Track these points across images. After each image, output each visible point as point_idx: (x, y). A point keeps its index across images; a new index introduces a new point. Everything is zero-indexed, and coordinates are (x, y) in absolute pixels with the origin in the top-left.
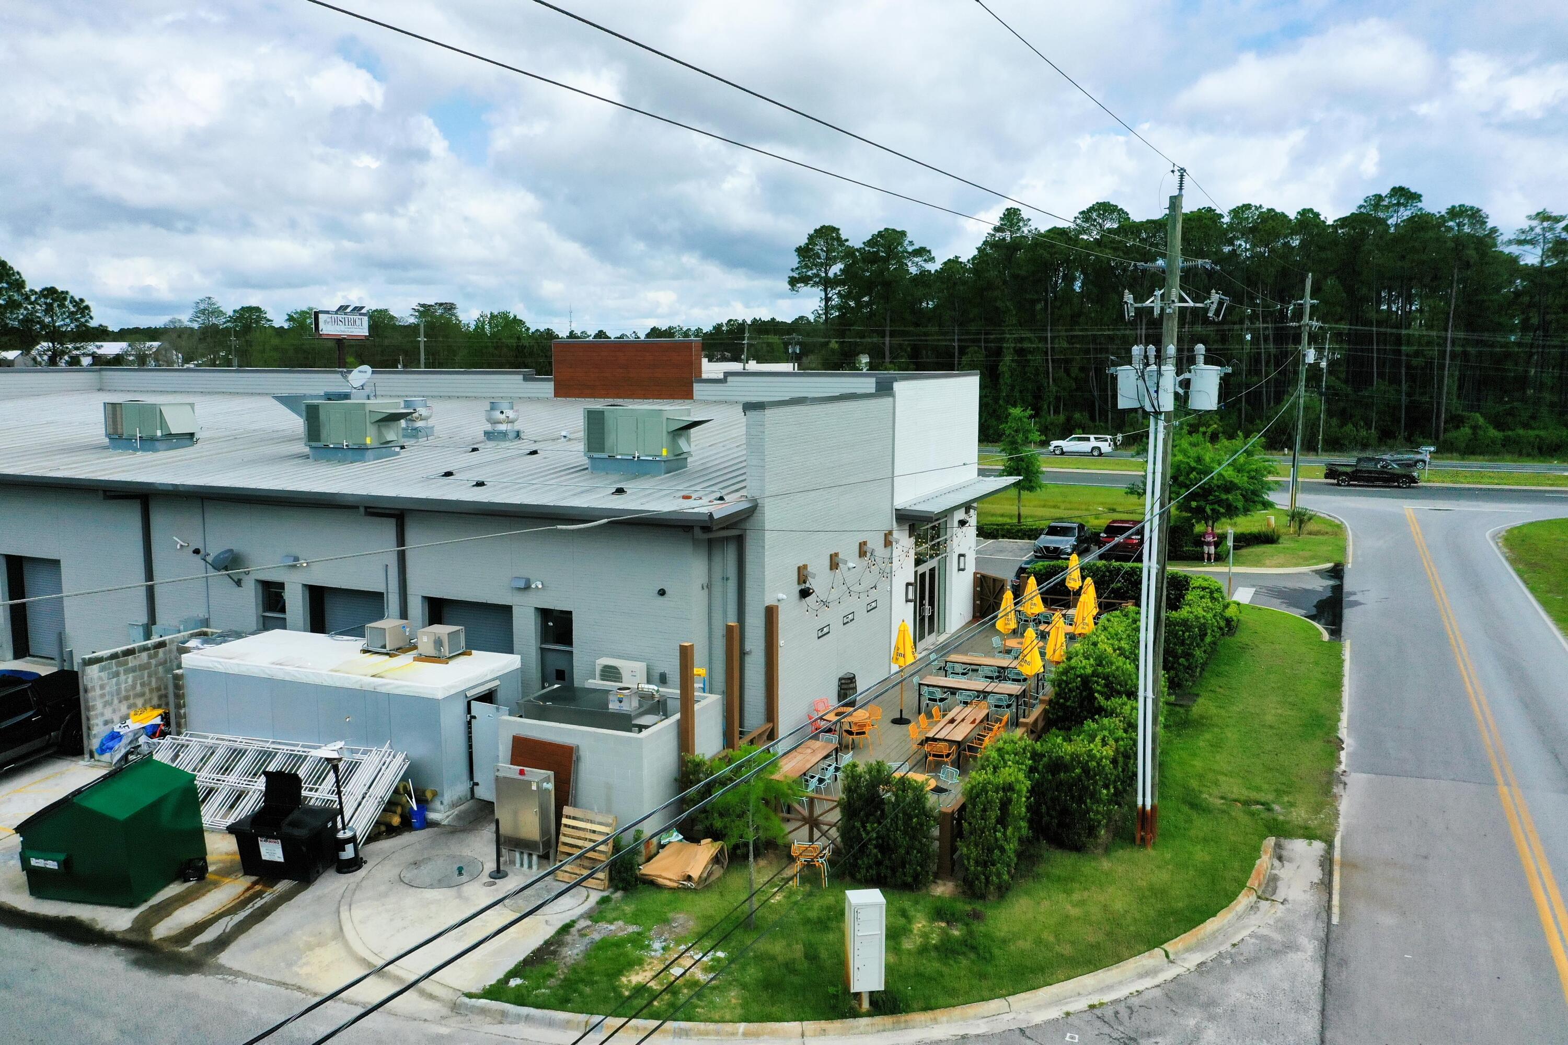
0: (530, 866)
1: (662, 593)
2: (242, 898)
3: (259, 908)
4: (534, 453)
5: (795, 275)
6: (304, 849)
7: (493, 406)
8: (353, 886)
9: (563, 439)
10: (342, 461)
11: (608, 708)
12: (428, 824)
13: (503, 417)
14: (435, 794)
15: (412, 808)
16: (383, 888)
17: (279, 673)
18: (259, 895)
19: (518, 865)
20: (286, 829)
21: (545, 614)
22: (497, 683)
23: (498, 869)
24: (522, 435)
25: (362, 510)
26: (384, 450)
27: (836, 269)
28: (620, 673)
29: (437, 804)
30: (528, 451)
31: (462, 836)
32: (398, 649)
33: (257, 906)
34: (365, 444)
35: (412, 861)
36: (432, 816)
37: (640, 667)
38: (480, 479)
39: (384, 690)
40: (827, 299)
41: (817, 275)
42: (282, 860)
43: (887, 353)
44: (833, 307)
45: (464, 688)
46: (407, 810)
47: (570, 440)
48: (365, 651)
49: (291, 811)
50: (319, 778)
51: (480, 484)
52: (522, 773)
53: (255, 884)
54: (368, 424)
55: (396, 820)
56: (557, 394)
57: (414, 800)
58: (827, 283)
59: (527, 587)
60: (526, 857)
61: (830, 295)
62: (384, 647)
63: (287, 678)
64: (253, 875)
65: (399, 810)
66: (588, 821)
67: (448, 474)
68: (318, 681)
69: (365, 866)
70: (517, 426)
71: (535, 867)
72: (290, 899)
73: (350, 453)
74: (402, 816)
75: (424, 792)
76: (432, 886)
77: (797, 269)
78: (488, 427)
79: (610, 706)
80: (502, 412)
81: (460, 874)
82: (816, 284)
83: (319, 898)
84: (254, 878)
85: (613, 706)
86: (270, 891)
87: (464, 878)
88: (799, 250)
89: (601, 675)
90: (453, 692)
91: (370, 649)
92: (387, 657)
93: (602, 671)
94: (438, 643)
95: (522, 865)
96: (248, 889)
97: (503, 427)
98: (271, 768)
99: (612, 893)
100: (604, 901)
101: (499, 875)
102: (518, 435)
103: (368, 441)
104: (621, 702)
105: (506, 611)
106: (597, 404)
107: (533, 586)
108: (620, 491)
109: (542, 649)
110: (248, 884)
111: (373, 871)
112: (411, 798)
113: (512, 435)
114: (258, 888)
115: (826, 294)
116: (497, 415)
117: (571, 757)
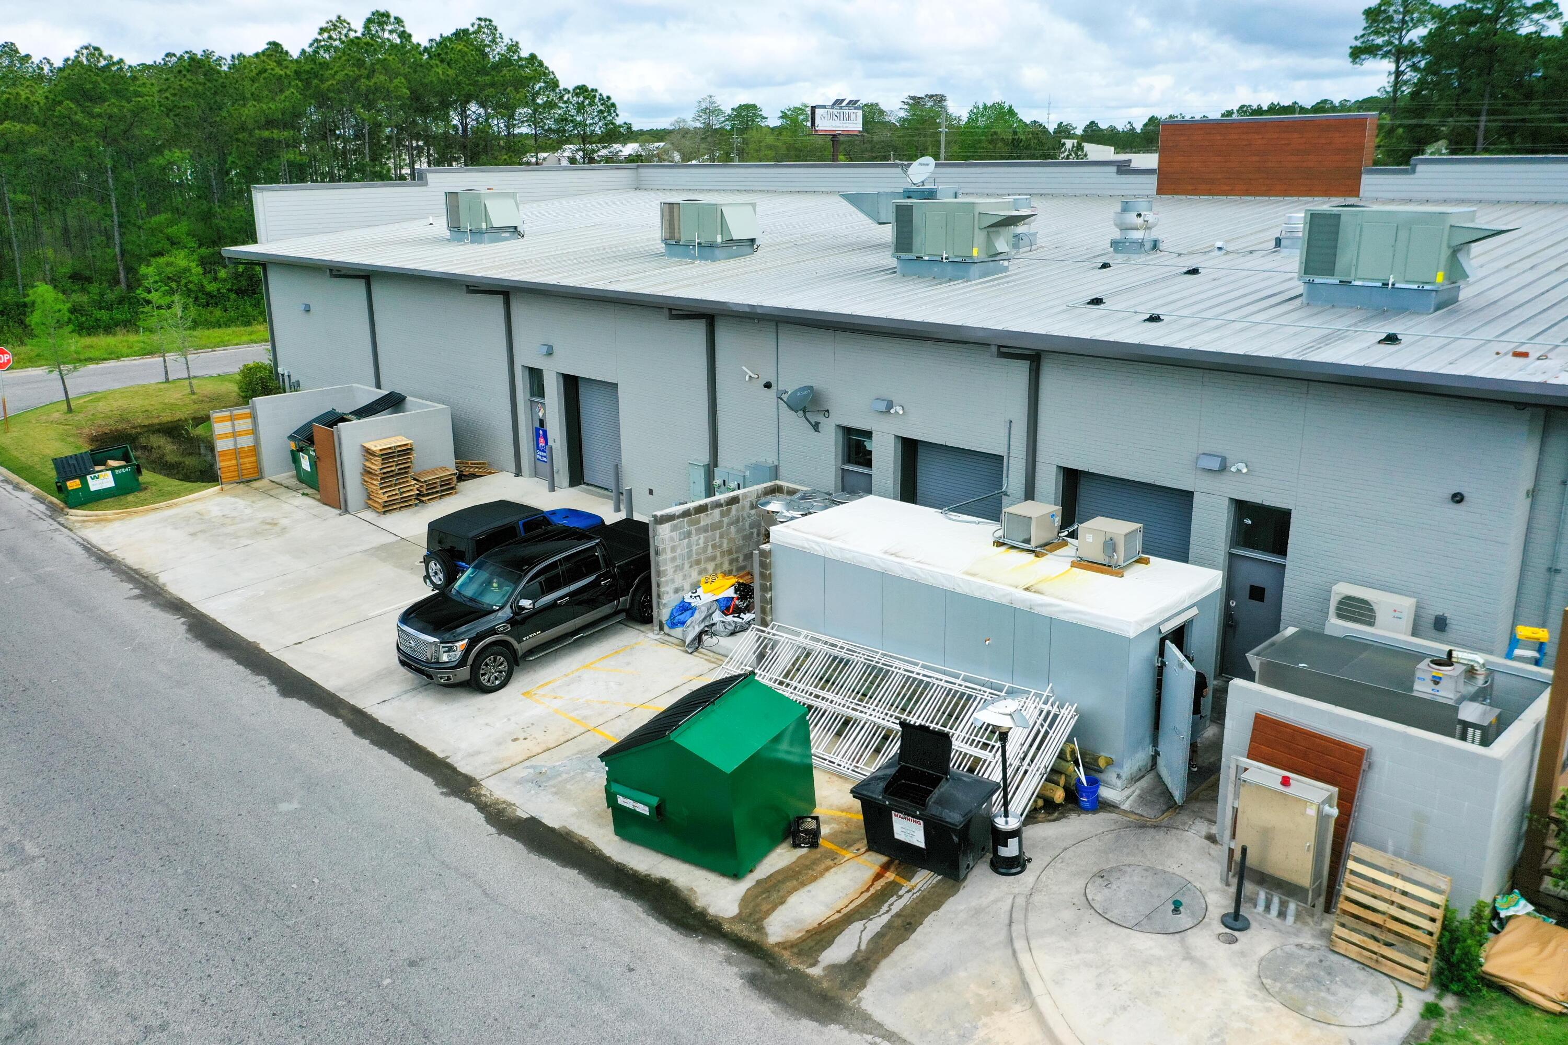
0: (1282, 914)
1: (1458, 498)
2: (872, 891)
3: (898, 915)
4: (1195, 271)
5: (1358, 43)
6: (956, 839)
7: (1126, 208)
8: (1021, 901)
9: (1217, 253)
10: (939, 279)
11: (1411, 689)
12: (1101, 806)
13: (1140, 221)
14: (1110, 763)
15: (1079, 780)
16: (1068, 915)
17: (894, 565)
18: (891, 890)
19: (1261, 908)
20: (933, 809)
21: (1241, 507)
22: (1194, 611)
23: (1236, 915)
24: (1162, 246)
25: (994, 349)
26: (992, 264)
27: (1416, 34)
28: (1372, 610)
29: (1110, 776)
30: (1186, 269)
31: (1160, 835)
32: (1046, 545)
33: (895, 909)
34: (971, 257)
35: (1095, 870)
36: (1105, 793)
37: (1407, 604)
38: (1156, 312)
39: (1045, 612)
40: (1398, 73)
41: (1389, 43)
42: (922, 845)
43: (1481, 139)
44: (1406, 83)
45: (1158, 621)
46: (1073, 782)
47: (1228, 253)
48: (999, 544)
49: (935, 782)
50: (950, 715)
51: (1154, 319)
52: (1286, 782)
53: (885, 867)
54: (976, 230)
55: (1059, 795)
56: (1160, 191)
57: (1081, 768)
58: (1401, 53)
59: (1223, 468)
60: (1276, 901)
61: (1402, 68)
62: (1028, 541)
63: (906, 576)
64: (883, 854)
65: (1062, 781)
66: (1397, 875)
67: (1097, 301)
68: (949, 586)
69: (1029, 866)
70: (1154, 234)
71: (1290, 919)
72: (937, 907)
73: (949, 268)
74: (1066, 789)
75: (1096, 759)
76: (1136, 926)
77: (1362, 36)
78: (1117, 235)
79: (1417, 686)
80: (1139, 215)
81: (1176, 910)
82: (1384, 56)
83: (978, 911)
84: (883, 859)
85: (1422, 688)
86: (907, 885)
87: (1184, 919)
88: (1369, 13)
89: (1338, 609)
90: (1145, 628)
91: (1007, 541)
92: (1032, 556)
93: (1340, 603)
94: (1110, 545)
95: (1268, 908)
96: (878, 876)
97: (1137, 235)
98: (914, 720)
99: (1439, 997)
100: (1431, 1011)
101: (1239, 924)
102: (1155, 246)
103: (975, 252)
104: (1436, 683)
105: (1185, 497)
106: (1324, 205)
107: (1233, 469)
108: (1392, 339)
109: (1230, 554)
110: (876, 868)
111: (1043, 878)
112: (1078, 766)
113: (1148, 246)
114: (890, 876)
115: (1398, 67)
116: (1132, 218)
117: (1360, 766)
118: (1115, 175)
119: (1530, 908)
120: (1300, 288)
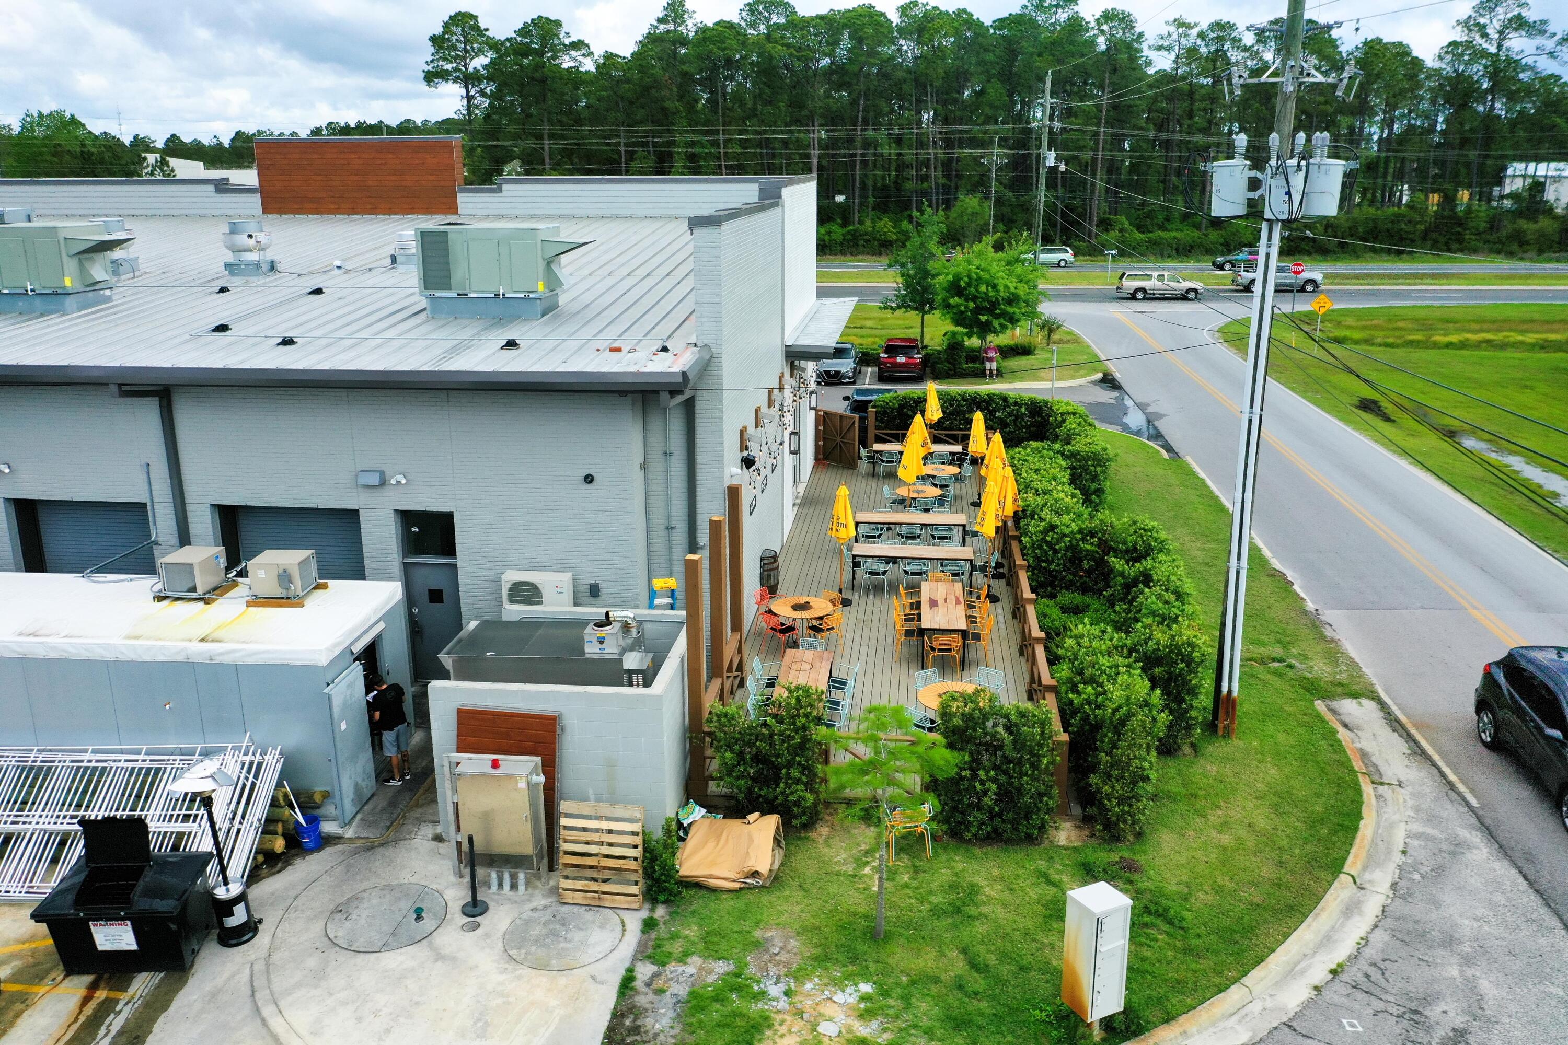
0: (514, 887)
1: (589, 479)
2: (82, 1018)
3: (120, 1033)
4: (318, 291)
5: (430, 68)
6: (173, 927)
7: (234, 229)
8: (259, 967)
9: (337, 271)
10: (29, 314)
11: (583, 653)
12: (325, 841)
13: (252, 242)
14: (327, 795)
15: (297, 822)
16: (312, 962)
17: (36, 647)
18: (107, 1008)
19: (494, 888)
20: (141, 903)
21: (407, 517)
22: (381, 625)
23: (475, 902)
24: (279, 267)
25: (114, 388)
26: (90, 294)
27: (479, 63)
28: (539, 591)
29: (329, 809)
30: (309, 290)
31: (389, 851)
32: (215, 589)
33: (115, 1028)
34: (64, 287)
35: (332, 907)
36: (328, 827)
37: (565, 579)
38: (289, 335)
39: (227, 659)
40: (469, 98)
41: (456, 70)
42: (134, 947)
43: (547, 160)
44: (477, 107)
45: (348, 643)
46: (291, 826)
47: (347, 271)
48: (160, 598)
49: (137, 874)
50: (138, 796)
51: (287, 342)
52: (495, 764)
53: (93, 987)
54: (65, 258)
55: (279, 844)
56: (266, 210)
57: (297, 810)
58: (468, 79)
59: (383, 483)
60: (506, 876)
61: (472, 93)
62: (193, 589)
63: (53, 655)
64: (88, 973)
65: (280, 828)
66: (601, 818)
67: (222, 328)
68: (109, 656)
69: (261, 927)
70: (269, 255)
71: (522, 888)
72: (165, 1007)
73: (38, 302)
74: (285, 835)
75: (311, 796)
76: (385, 947)
77: (432, 61)
78: (230, 257)
79: (587, 650)
80: (250, 236)
81: (419, 918)
82: (455, 80)
83: (214, 995)
84: (88, 979)
85: (592, 650)
86: (124, 997)
87: (428, 923)
88: (435, 40)
89: (510, 595)
90: (337, 653)
91: (169, 594)
92: (201, 604)
93: (511, 589)
94: (285, 578)
95: (500, 885)
96: (86, 1000)
97: (253, 257)
98: (96, 813)
99: (652, 910)
100: (649, 925)
101: (478, 910)
102: (272, 267)
103: (68, 282)
104: (602, 642)
105: (351, 516)
107: (393, 482)
108: (511, 344)
109: (404, 564)
110: (82, 992)
111: (279, 934)
112: (293, 808)
113: (265, 267)
114: (101, 994)
115: (468, 92)
116: (242, 239)
117: (555, 732)
118: (214, 194)
119: (704, 811)
120: (424, 303)
